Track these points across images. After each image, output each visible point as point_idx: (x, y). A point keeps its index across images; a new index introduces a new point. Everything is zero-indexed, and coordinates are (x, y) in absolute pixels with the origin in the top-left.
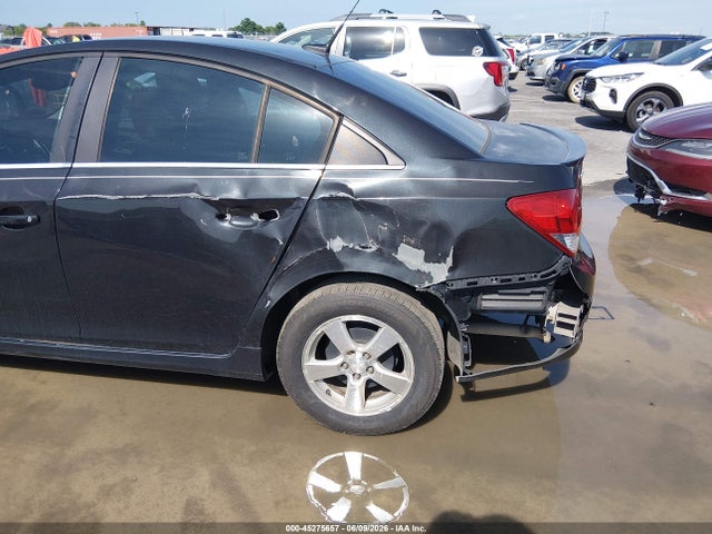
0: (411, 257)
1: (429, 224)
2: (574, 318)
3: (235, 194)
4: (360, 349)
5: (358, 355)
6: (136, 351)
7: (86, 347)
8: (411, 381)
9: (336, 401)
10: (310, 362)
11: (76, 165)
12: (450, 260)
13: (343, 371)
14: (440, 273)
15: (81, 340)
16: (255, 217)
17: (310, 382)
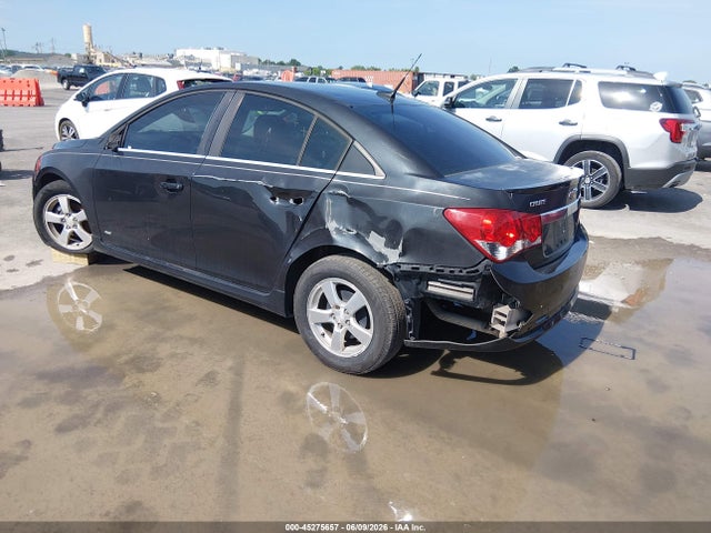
0: (377, 242)
1: (389, 220)
2: (505, 316)
3: (282, 185)
4: (343, 305)
5: (342, 310)
6: (222, 282)
7: (198, 274)
8: (371, 336)
9: (327, 342)
10: (313, 309)
11: (208, 158)
12: (400, 247)
13: (331, 320)
14: (393, 256)
15: (196, 269)
16: (291, 201)
17: (311, 324)
